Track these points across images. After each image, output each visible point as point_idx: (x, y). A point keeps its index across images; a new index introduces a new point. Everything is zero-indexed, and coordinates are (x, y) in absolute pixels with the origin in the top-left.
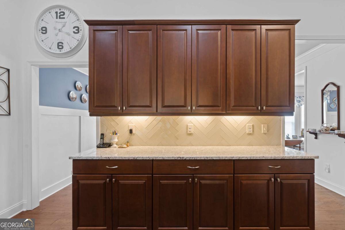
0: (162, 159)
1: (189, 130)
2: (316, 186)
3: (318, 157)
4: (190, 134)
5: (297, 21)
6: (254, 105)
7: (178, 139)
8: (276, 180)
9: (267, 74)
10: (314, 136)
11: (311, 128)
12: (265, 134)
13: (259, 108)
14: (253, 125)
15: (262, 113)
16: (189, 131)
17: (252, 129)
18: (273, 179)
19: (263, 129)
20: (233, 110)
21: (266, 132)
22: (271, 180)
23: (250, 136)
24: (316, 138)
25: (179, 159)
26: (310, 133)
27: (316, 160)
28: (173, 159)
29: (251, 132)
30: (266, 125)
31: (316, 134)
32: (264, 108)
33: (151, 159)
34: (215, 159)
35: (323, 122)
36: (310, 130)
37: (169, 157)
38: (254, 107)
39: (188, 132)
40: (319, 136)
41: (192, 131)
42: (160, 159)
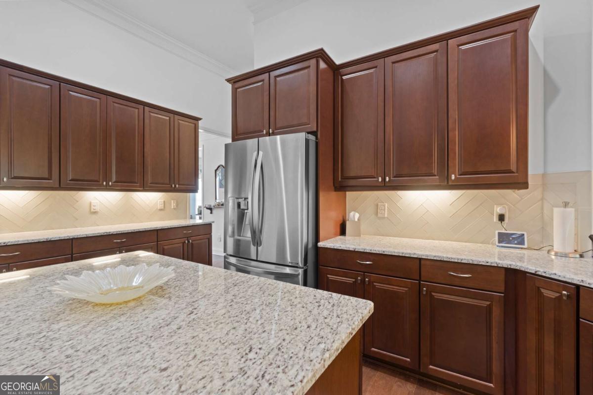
0: (85, 236)
1: (92, 207)
2: (213, 256)
3: (213, 222)
4: (95, 213)
5: (200, 119)
6: (168, 182)
7: (77, 219)
8: (189, 242)
9: (179, 157)
10: (209, 211)
11: (207, 204)
12: (175, 209)
13: (173, 186)
14: (164, 202)
15: (175, 190)
16: (94, 209)
17: (163, 205)
18: (187, 241)
19: (173, 205)
20: (150, 187)
21: (175, 207)
22: (185, 242)
23: (161, 212)
24: (211, 213)
25: (106, 234)
26: (207, 208)
27: (213, 224)
28: (99, 235)
29: (163, 208)
30: (175, 201)
31: (211, 209)
32: (177, 186)
33: (71, 238)
34: (141, 230)
35: (216, 199)
36: (207, 206)
37: (93, 234)
38: (168, 184)
39: (92, 210)
40: (214, 211)
41: (97, 208)
42: (83, 236)
